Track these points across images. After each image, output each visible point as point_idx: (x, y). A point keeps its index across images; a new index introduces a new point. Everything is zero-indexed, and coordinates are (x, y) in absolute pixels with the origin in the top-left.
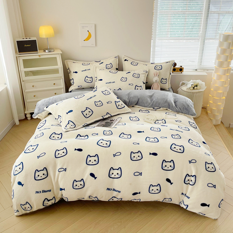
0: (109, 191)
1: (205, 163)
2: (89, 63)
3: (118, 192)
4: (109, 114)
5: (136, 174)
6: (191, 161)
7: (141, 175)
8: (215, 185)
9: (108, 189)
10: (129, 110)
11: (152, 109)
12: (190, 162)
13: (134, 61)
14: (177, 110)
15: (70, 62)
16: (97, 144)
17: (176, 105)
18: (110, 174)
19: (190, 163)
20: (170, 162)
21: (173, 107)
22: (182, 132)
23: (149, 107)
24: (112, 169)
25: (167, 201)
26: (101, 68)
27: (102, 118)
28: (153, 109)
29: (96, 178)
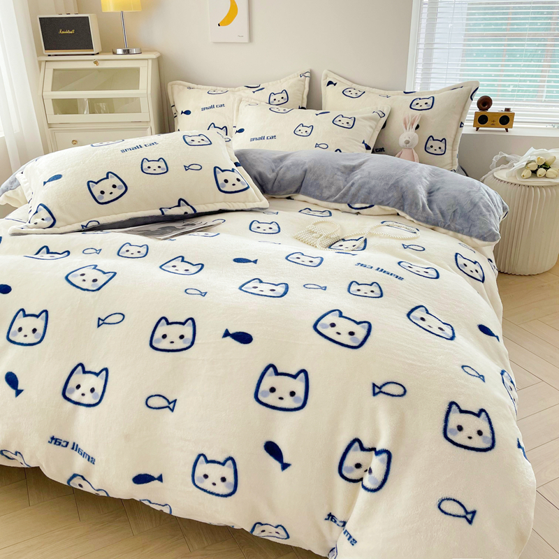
0: (60, 447)
1: (446, 407)
2: (228, 89)
3: (85, 460)
4: (188, 205)
5: (152, 402)
6: (380, 388)
7: (172, 410)
8: (474, 513)
9: (55, 440)
10: (261, 201)
11: (345, 207)
12: (377, 390)
13: (354, 86)
14: (429, 215)
15: (181, 87)
16: (67, 278)
17: (430, 202)
18: (69, 386)
19: (375, 394)
20: (295, 377)
21: (417, 204)
22: (401, 279)
23: (336, 201)
24: (80, 368)
25: (271, 534)
26: (253, 101)
27: (158, 213)
28: (348, 208)
29: (21, 391)
